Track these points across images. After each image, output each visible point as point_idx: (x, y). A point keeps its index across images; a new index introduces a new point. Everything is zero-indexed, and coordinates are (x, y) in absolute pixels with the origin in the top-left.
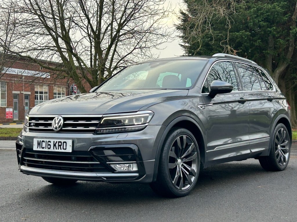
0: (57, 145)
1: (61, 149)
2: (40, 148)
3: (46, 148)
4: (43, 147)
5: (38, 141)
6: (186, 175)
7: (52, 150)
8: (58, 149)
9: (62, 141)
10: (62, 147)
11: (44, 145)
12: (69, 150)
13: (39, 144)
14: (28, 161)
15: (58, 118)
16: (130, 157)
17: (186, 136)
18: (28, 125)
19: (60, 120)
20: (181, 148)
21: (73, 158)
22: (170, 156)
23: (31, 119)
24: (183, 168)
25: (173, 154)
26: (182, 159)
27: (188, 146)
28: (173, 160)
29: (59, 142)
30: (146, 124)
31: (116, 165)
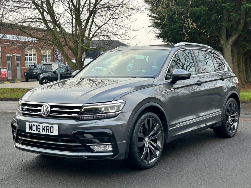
0: (45, 129)
1: (49, 132)
2: (31, 130)
3: (36, 131)
4: (34, 130)
5: (30, 124)
6: (152, 151)
7: (41, 132)
8: (47, 132)
9: (50, 126)
10: (49, 130)
11: (35, 128)
12: (56, 133)
13: (30, 127)
14: (22, 140)
15: (46, 106)
16: (106, 139)
17: (152, 118)
18: (21, 110)
19: (48, 107)
20: (148, 129)
21: (59, 140)
22: (139, 137)
23: (23, 104)
24: (150, 144)
25: (141, 135)
26: (149, 138)
27: (154, 126)
28: (141, 140)
29: (47, 126)
30: (119, 112)
31: (94, 146)
